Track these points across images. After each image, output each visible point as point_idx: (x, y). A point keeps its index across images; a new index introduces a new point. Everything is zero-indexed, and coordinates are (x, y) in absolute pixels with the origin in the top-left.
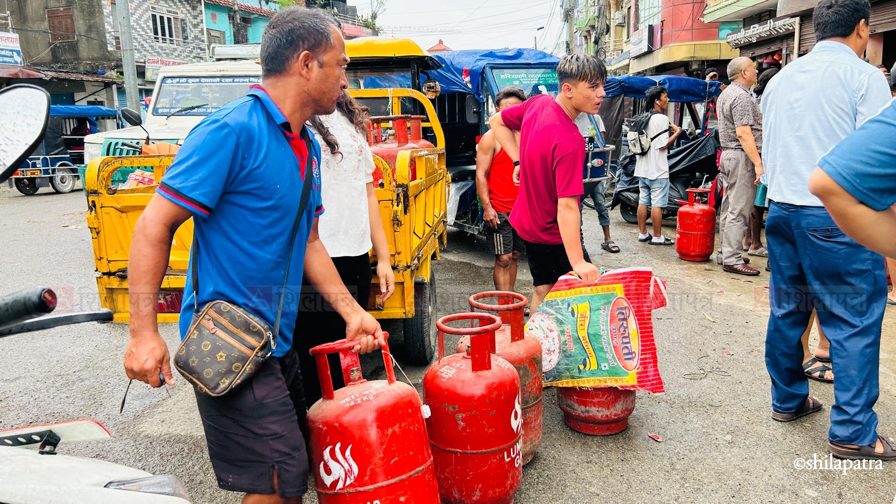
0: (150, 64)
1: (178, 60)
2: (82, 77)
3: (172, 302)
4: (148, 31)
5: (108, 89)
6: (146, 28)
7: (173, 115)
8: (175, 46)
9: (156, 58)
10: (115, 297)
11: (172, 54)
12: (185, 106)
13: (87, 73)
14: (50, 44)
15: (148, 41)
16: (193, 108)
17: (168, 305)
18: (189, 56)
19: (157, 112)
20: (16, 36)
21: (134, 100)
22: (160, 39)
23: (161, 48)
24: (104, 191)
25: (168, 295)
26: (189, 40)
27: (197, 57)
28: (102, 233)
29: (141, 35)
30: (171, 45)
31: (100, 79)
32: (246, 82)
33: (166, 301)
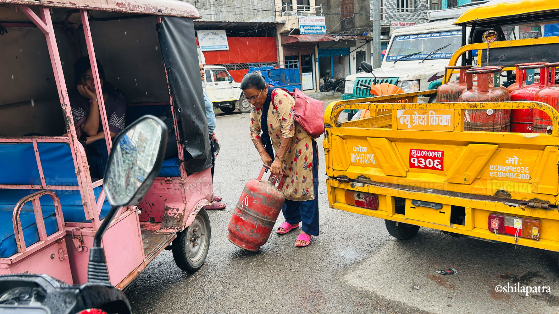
0: (393, 26)
1: (410, 22)
2: (355, 37)
3: (370, 202)
4: (394, 6)
5: (368, 44)
6: (393, 4)
7: (398, 60)
8: (409, 13)
9: (397, 22)
10: (336, 192)
11: (407, 18)
12: (407, 54)
13: (358, 35)
14: (341, 20)
15: (393, 12)
16: (411, 55)
17: (367, 204)
18: (417, 18)
19: (389, 59)
20: (324, 18)
21: (377, 51)
22: (400, 10)
23: (400, 15)
24: (333, 125)
25: (367, 197)
26: (418, 8)
27: (422, 19)
28: (330, 152)
29: (390, 9)
30: (407, 13)
31: (364, 38)
32: (449, 35)
33: (366, 200)
